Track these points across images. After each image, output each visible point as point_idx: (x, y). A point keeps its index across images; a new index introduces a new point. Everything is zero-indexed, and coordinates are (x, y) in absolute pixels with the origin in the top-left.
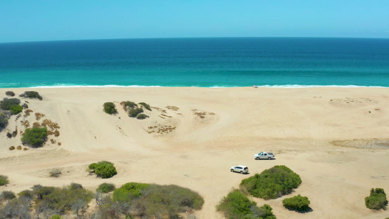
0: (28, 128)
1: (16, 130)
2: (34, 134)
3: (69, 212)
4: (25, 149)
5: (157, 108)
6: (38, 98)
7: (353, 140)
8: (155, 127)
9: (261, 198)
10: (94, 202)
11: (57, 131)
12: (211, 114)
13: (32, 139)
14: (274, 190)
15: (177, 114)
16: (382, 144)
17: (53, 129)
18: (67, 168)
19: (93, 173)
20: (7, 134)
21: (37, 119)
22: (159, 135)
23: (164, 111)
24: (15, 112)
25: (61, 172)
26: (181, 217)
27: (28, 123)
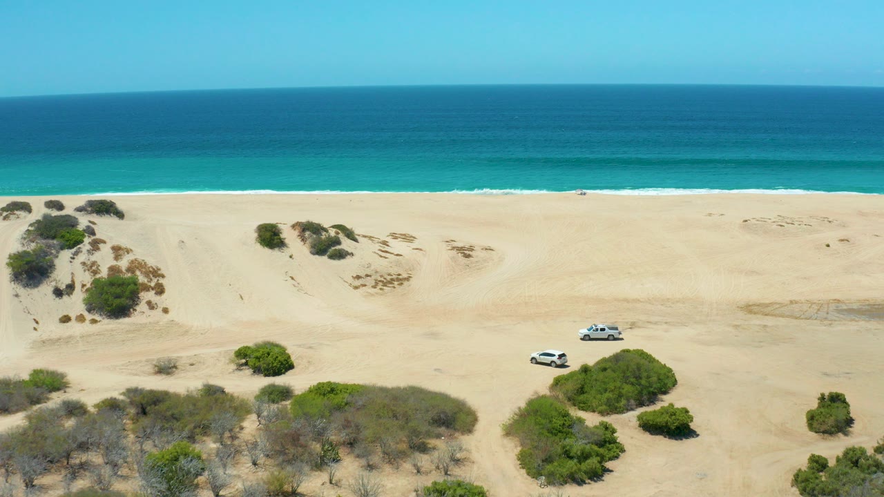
0: (98, 276)
1: (73, 281)
2: (111, 290)
3: (205, 438)
4: (94, 321)
5: (370, 238)
6: (114, 214)
7: (789, 302)
8: (367, 276)
9: (594, 411)
10: (253, 421)
11: (159, 283)
12: (486, 249)
13: (107, 300)
14: (620, 396)
15: (413, 249)
16: (850, 311)
17: (151, 280)
18: (187, 357)
19: (244, 367)
20: (53, 289)
21: (117, 258)
22: (377, 293)
23: (385, 243)
24: (68, 243)
25: (177, 364)
26: (433, 446)
27: (97, 268)
